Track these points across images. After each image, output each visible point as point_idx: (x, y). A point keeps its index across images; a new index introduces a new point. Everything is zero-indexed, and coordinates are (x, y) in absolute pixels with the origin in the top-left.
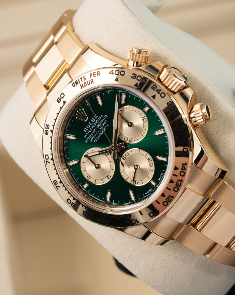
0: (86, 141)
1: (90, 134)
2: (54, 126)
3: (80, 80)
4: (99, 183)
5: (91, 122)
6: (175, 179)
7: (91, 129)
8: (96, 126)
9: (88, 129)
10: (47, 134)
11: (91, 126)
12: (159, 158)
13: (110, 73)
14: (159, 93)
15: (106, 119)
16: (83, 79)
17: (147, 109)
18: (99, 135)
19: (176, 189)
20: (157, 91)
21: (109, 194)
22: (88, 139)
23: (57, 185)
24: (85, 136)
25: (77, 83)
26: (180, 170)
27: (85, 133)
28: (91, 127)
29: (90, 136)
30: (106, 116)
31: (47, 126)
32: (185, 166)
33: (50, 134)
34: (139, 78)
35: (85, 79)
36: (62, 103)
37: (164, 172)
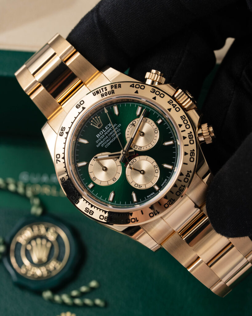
0: (98, 146)
1: (102, 140)
2: (70, 128)
3: (101, 90)
5: (105, 129)
6: (179, 184)
7: (104, 136)
8: (109, 133)
9: (101, 135)
10: (61, 135)
11: (104, 133)
12: (166, 166)
13: (131, 86)
14: (174, 107)
15: (119, 128)
16: (104, 90)
17: (159, 121)
18: (111, 142)
19: (178, 194)
20: (173, 105)
21: (112, 194)
22: (99, 144)
23: (64, 182)
24: (97, 142)
25: (98, 92)
26: (184, 177)
27: (97, 139)
29: (102, 142)
30: (120, 125)
31: (63, 129)
32: (190, 173)
33: (65, 135)
34: (157, 93)
35: (106, 90)
36: (81, 109)
37: (167, 179)
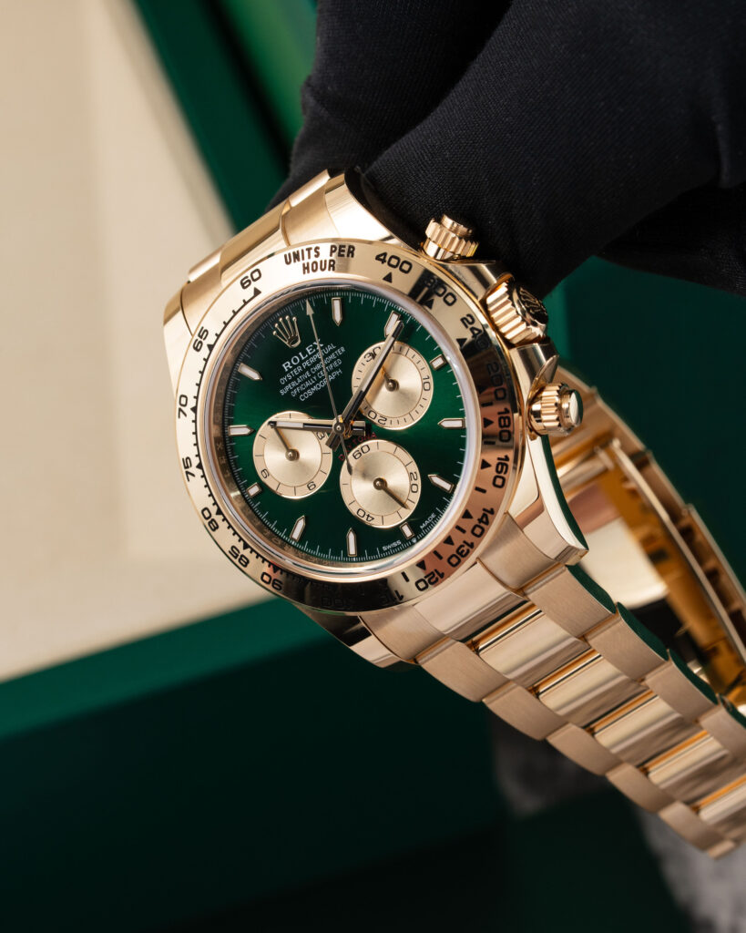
0: (282, 392)
1: (295, 378)
2: (218, 336)
3: (306, 253)
4: (286, 492)
5: (305, 353)
6: (458, 539)
7: (300, 369)
8: (314, 365)
9: (295, 367)
10: (197, 349)
11: (302, 361)
12: (437, 480)
13: (378, 258)
14: (475, 336)
15: (339, 357)
16: (313, 253)
17: (438, 363)
18: (315, 388)
19: (454, 561)
20: (472, 329)
21: (301, 524)
22: (287, 388)
23: (190, 470)
24: (283, 380)
25: (296, 256)
26: (475, 521)
27: (284, 373)
28: (300, 364)
29: (294, 384)
30: (343, 349)
31: (203, 333)
32: (489, 515)
33: (205, 351)
35: (318, 255)
36: (250, 291)
37: (436, 513)
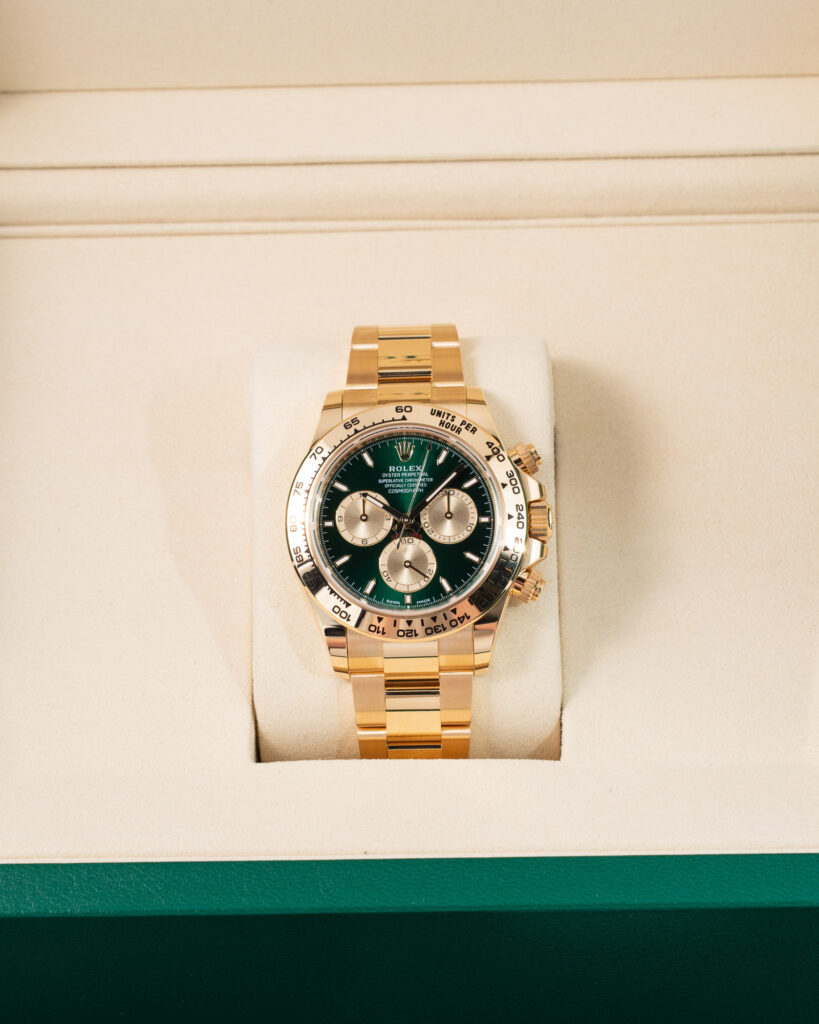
0: (380, 481)
1: (392, 478)
2: (365, 428)
3: (446, 415)
4: (346, 536)
5: (407, 468)
6: (441, 620)
7: (399, 475)
8: (409, 478)
9: (396, 472)
10: (345, 427)
11: (402, 471)
12: (444, 582)
13: (488, 443)
14: (519, 518)
15: (427, 482)
16: (450, 418)
17: (485, 520)
18: (401, 491)
19: (429, 631)
20: (519, 514)
21: (345, 559)
22: (384, 481)
23: (298, 490)
24: (384, 475)
25: (439, 414)
26: (455, 617)
27: (387, 472)
28: (401, 473)
29: (390, 481)
30: (432, 480)
31: (355, 421)
32: (466, 619)
33: (351, 431)
34: (513, 482)
35: (453, 420)
36: (399, 416)
37: (432, 600)
